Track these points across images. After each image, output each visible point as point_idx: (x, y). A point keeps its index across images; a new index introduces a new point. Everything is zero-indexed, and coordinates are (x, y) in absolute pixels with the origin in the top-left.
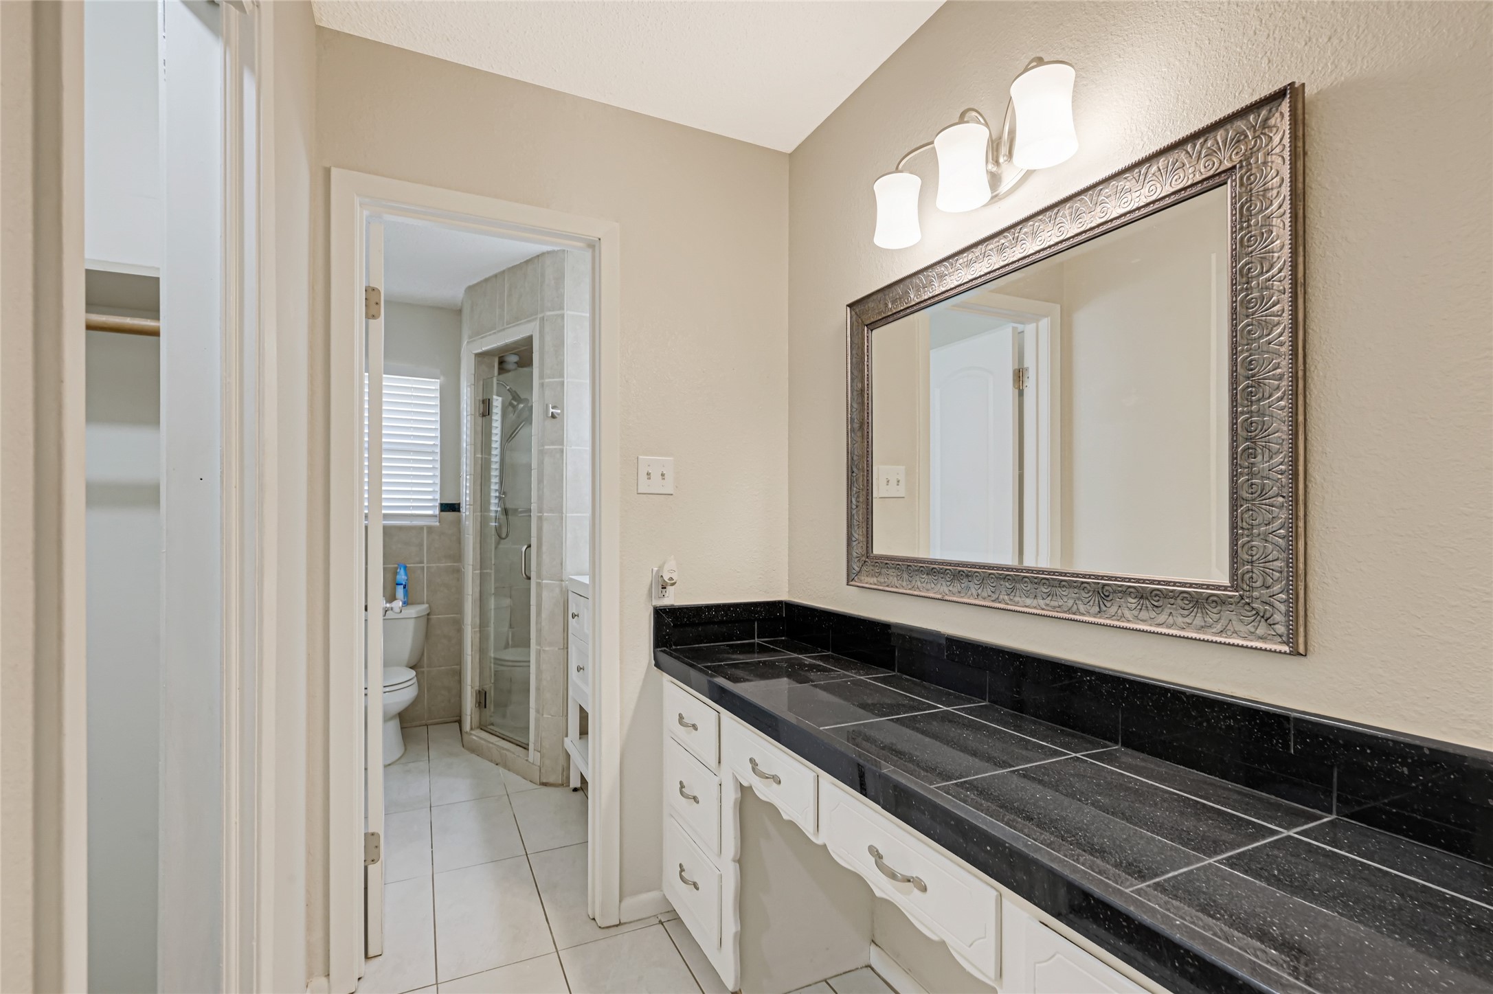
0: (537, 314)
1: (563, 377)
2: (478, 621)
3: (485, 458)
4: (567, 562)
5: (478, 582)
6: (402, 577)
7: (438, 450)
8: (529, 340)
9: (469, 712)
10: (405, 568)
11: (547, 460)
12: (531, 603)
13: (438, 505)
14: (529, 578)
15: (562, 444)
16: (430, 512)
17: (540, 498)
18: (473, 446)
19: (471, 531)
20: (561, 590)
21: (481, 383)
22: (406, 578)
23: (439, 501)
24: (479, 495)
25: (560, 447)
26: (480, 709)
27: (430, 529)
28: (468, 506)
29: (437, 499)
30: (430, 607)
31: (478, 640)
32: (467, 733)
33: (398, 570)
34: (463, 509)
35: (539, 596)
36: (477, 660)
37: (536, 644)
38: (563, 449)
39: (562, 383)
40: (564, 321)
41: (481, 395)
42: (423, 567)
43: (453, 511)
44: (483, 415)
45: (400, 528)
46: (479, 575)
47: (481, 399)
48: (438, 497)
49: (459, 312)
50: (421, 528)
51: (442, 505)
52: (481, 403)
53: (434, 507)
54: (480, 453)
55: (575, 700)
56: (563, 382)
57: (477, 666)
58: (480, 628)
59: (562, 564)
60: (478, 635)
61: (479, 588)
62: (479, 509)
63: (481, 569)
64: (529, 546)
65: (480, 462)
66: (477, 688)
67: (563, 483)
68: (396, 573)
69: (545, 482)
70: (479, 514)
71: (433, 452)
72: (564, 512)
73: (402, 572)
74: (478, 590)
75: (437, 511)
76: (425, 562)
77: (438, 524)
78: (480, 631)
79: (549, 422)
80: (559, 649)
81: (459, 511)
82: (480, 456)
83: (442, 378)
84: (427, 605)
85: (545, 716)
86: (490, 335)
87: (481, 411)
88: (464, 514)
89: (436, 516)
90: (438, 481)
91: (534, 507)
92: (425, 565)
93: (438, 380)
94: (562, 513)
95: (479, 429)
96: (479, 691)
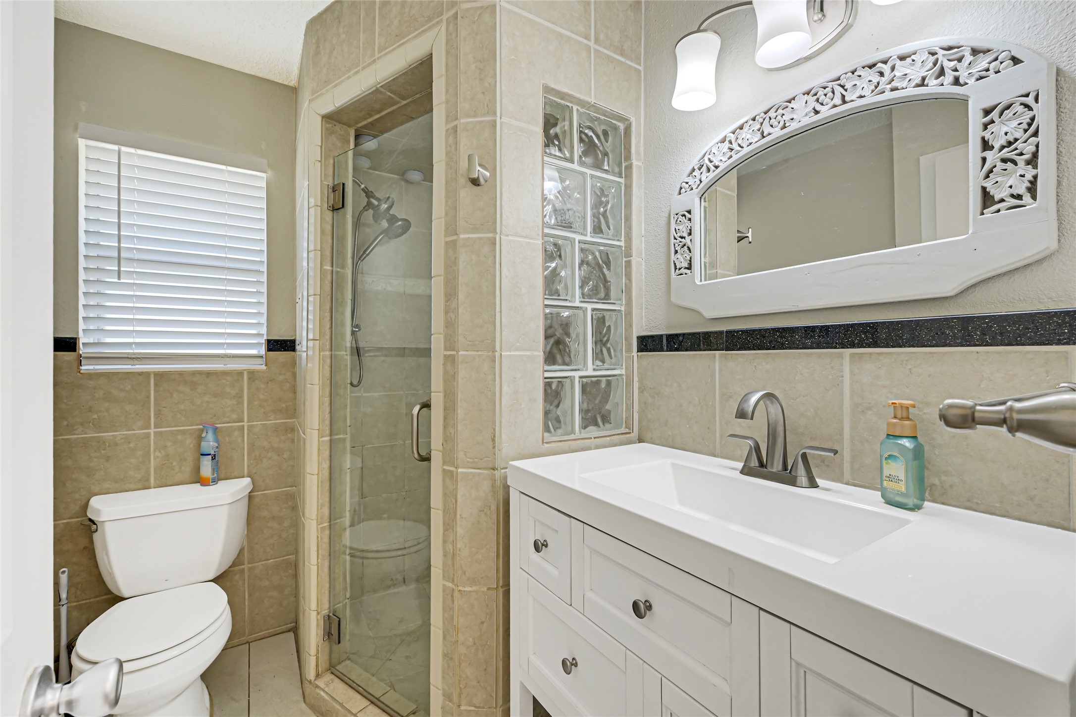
0: (442, 14)
1: (495, 114)
2: (326, 511)
3: (337, 272)
4: (504, 437)
5: (327, 453)
6: (209, 444)
7: (264, 269)
8: (426, 64)
9: (313, 651)
10: (216, 430)
11: (464, 258)
12: (433, 504)
13: (264, 342)
14: (427, 459)
15: (494, 231)
16: (254, 352)
17: (450, 325)
18: (319, 253)
19: (316, 379)
20: (493, 486)
21: (331, 161)
22: (216, 445)
23: (265, 337)
24: (328, 326)
25: (490, 235)
26: (330, 642)
27: (252, 374)
28: (311, 344)
29: (263, 335)
30: (253, 482)
31: (326, 540)
32: (310, 682)
33: (203, 435)
34: (301, 347)
35: (450, 496)
36: (326, 570)
37: (444, 577)
38: (495, 239)
39: (493, 125)
40: (495, 18)
41: (331, 178)
42: (243, 426)
43: (285, 350)
44: (334, 209)
45: (208, 374)
46: (328, 444)
47: (331, 185)
48: (264, 331)
49: (293, 92)
50: (240, 373)
51: (269, 341)
52: (330, 190)
53: (259, 344)
54: (329, 263)
55: (524, 688)
56: (495, 122)
57: (325, 578)
58: (330, 522)
59: (493, 440)
60: (327, 532)
61: (328, 462)
62: (328, 347)
63: (331, 435)
64: (426, 406)
65: (329, 276)
66: (326, 612)
67: (495, 298)
68: (200, 439)
69: (461, 297)
70: (328, 353)
71: (258, 271)
72: (498, 348)
73: (210, 436)
74: (326, 465)
75: (263, 351)
76: (246, 419)
77: (264, 367)
78: (330, 526)
79: (466, 193)
80: (489, 589)
81: (293, 349)
82: (330, 268)
83: (270, 172)
84: (249, 480)
85: (462, 708)
86: (349, 77)
87: (331, 202)
88: (304, 355)
89: (262, 357)
90: (264, 310)
91: (437, 344)
92: (246, 424)
93: (264, 175)
94: (494, 351)
95: (328, 228)
96: (329, 616)
